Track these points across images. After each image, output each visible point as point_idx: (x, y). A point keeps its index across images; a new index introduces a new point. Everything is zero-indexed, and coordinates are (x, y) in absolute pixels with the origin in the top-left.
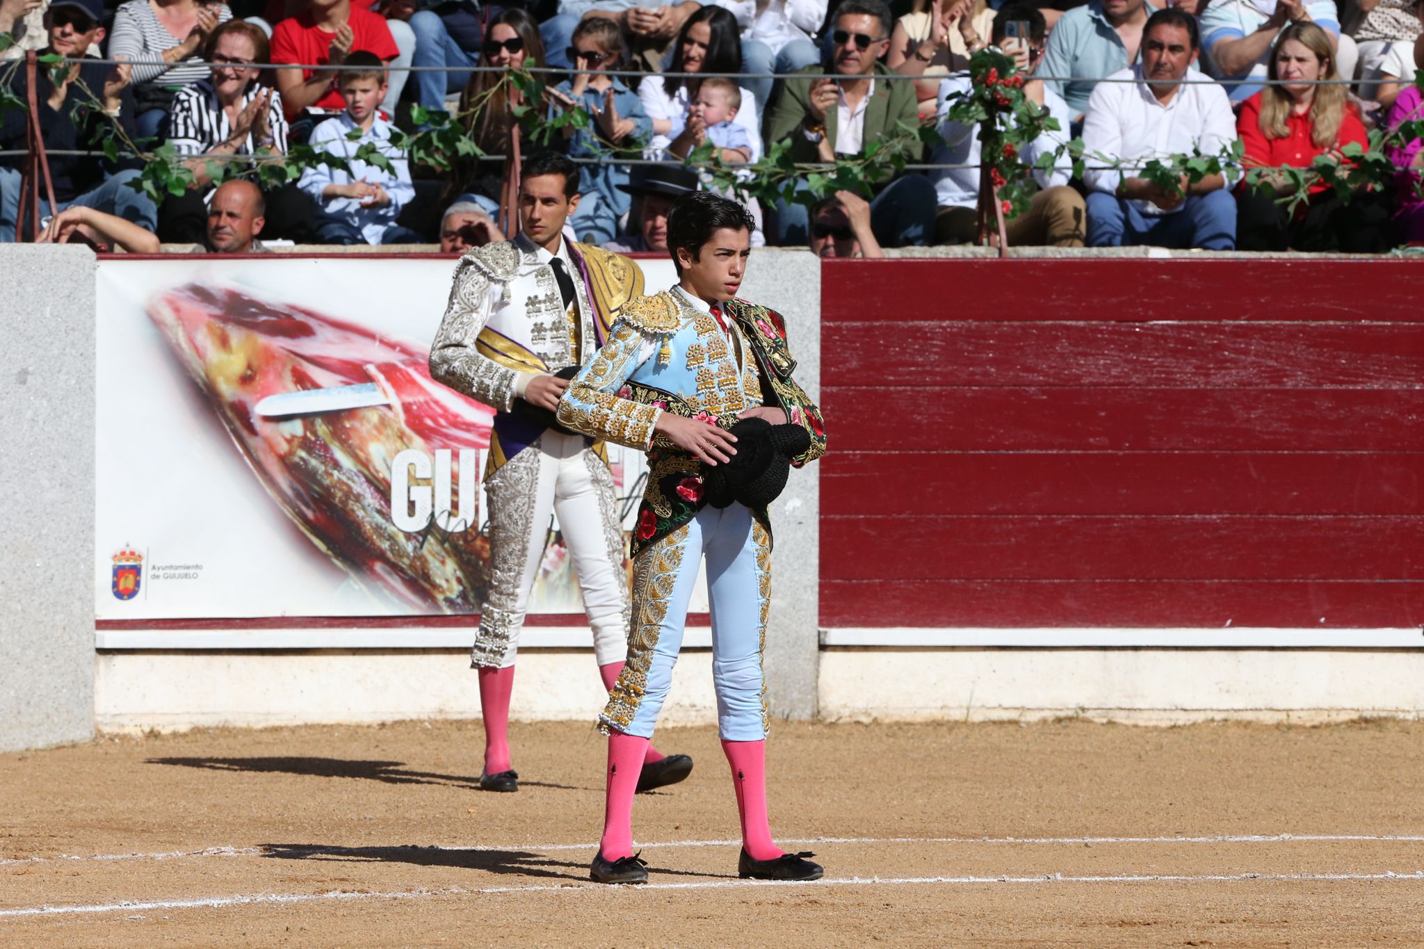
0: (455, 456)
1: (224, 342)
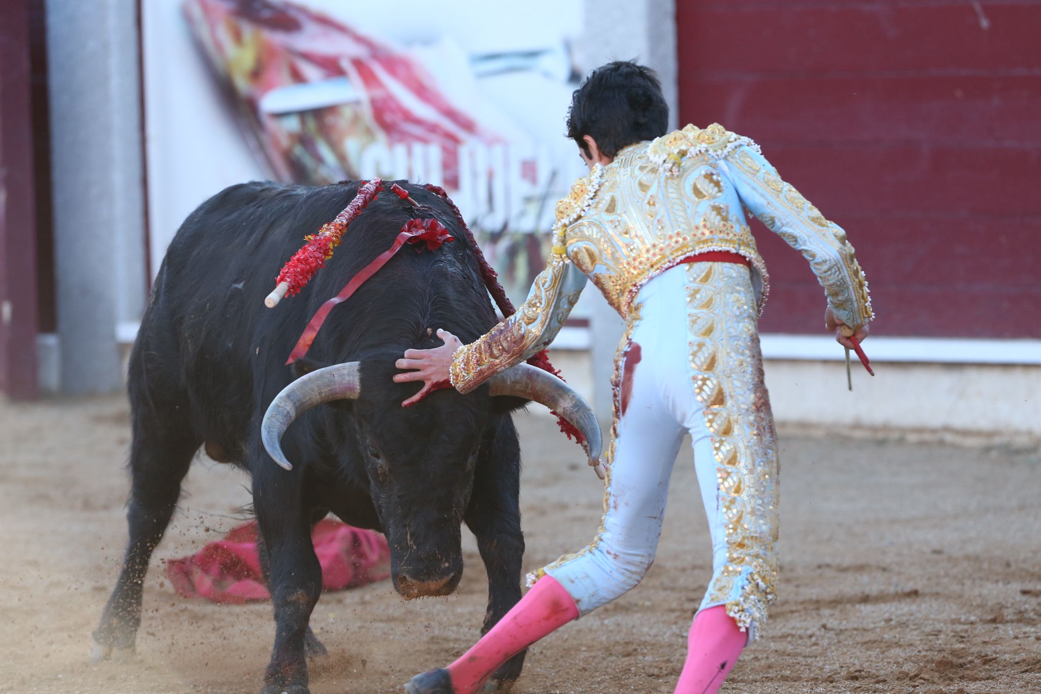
0: (410, 153)
1: (238, 37)
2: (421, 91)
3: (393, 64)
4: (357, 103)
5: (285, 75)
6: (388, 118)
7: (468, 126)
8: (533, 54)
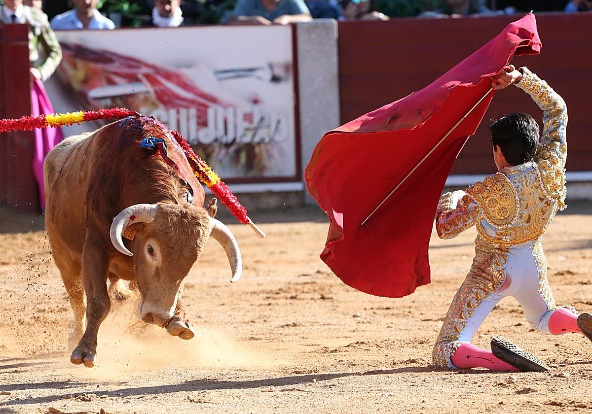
0: (178, 112)
1: (75, 66)
2: (185, 86)
3: (168, 76)
4: (148, 92)
5: (104, 81)
6: (166, 98)
7: (214, 100)
8: (252, 70)
